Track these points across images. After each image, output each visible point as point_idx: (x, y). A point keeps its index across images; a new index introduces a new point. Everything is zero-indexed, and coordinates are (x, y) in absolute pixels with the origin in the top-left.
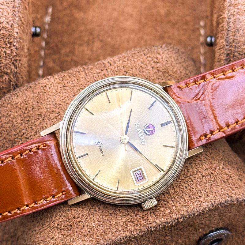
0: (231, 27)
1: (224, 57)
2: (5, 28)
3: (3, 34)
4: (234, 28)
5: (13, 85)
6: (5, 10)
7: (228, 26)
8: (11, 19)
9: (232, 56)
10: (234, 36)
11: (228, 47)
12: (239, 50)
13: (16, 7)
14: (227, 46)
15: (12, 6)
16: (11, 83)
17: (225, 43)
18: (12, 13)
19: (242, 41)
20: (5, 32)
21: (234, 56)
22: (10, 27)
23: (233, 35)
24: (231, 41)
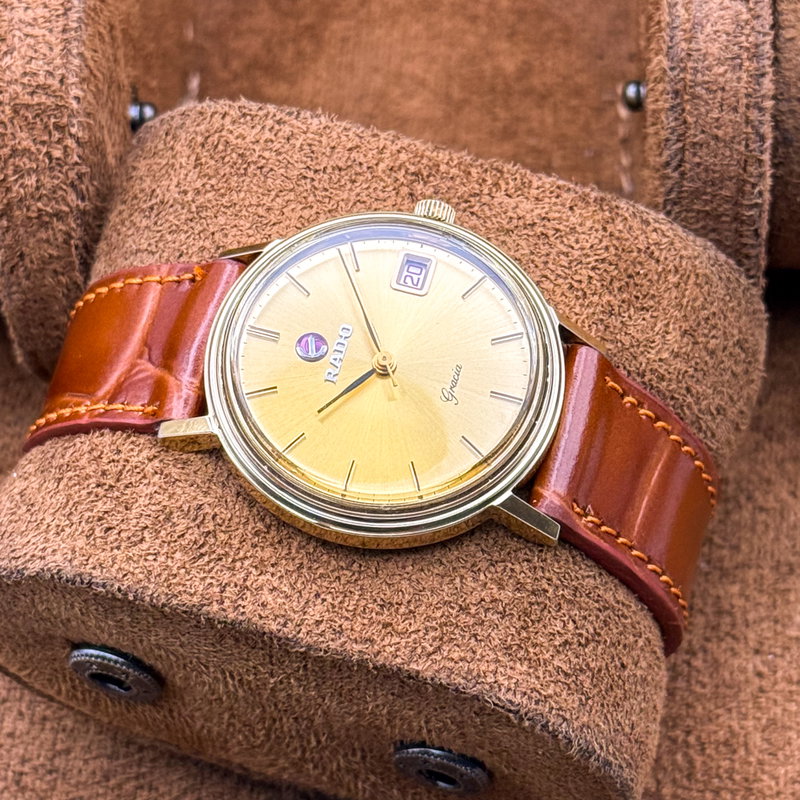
0: (679, 16)
1: (666, 101)
2: (44, 88)
3: (39, 104)
4: (688, 20)
5: (77, 247)
6: (40, 39)
7: (670, 14)
8: (58, 61)
9: (686, 97)
10: (689, 41)
11: (676, 73)
12: (706, 78)
13: (72, 29)
14: (672, 69)
15: (60, 29)
16: (72, 242)
17: (666, 64)
18: (60, 47)
19: (713, 55)
20: (44, 99)
21: (695, 97)
22: (59, 85)
23: (685, 40)
24: (683, 54)
